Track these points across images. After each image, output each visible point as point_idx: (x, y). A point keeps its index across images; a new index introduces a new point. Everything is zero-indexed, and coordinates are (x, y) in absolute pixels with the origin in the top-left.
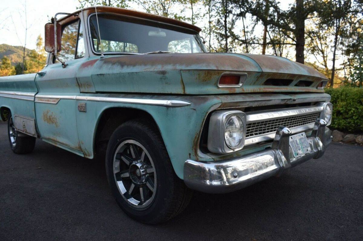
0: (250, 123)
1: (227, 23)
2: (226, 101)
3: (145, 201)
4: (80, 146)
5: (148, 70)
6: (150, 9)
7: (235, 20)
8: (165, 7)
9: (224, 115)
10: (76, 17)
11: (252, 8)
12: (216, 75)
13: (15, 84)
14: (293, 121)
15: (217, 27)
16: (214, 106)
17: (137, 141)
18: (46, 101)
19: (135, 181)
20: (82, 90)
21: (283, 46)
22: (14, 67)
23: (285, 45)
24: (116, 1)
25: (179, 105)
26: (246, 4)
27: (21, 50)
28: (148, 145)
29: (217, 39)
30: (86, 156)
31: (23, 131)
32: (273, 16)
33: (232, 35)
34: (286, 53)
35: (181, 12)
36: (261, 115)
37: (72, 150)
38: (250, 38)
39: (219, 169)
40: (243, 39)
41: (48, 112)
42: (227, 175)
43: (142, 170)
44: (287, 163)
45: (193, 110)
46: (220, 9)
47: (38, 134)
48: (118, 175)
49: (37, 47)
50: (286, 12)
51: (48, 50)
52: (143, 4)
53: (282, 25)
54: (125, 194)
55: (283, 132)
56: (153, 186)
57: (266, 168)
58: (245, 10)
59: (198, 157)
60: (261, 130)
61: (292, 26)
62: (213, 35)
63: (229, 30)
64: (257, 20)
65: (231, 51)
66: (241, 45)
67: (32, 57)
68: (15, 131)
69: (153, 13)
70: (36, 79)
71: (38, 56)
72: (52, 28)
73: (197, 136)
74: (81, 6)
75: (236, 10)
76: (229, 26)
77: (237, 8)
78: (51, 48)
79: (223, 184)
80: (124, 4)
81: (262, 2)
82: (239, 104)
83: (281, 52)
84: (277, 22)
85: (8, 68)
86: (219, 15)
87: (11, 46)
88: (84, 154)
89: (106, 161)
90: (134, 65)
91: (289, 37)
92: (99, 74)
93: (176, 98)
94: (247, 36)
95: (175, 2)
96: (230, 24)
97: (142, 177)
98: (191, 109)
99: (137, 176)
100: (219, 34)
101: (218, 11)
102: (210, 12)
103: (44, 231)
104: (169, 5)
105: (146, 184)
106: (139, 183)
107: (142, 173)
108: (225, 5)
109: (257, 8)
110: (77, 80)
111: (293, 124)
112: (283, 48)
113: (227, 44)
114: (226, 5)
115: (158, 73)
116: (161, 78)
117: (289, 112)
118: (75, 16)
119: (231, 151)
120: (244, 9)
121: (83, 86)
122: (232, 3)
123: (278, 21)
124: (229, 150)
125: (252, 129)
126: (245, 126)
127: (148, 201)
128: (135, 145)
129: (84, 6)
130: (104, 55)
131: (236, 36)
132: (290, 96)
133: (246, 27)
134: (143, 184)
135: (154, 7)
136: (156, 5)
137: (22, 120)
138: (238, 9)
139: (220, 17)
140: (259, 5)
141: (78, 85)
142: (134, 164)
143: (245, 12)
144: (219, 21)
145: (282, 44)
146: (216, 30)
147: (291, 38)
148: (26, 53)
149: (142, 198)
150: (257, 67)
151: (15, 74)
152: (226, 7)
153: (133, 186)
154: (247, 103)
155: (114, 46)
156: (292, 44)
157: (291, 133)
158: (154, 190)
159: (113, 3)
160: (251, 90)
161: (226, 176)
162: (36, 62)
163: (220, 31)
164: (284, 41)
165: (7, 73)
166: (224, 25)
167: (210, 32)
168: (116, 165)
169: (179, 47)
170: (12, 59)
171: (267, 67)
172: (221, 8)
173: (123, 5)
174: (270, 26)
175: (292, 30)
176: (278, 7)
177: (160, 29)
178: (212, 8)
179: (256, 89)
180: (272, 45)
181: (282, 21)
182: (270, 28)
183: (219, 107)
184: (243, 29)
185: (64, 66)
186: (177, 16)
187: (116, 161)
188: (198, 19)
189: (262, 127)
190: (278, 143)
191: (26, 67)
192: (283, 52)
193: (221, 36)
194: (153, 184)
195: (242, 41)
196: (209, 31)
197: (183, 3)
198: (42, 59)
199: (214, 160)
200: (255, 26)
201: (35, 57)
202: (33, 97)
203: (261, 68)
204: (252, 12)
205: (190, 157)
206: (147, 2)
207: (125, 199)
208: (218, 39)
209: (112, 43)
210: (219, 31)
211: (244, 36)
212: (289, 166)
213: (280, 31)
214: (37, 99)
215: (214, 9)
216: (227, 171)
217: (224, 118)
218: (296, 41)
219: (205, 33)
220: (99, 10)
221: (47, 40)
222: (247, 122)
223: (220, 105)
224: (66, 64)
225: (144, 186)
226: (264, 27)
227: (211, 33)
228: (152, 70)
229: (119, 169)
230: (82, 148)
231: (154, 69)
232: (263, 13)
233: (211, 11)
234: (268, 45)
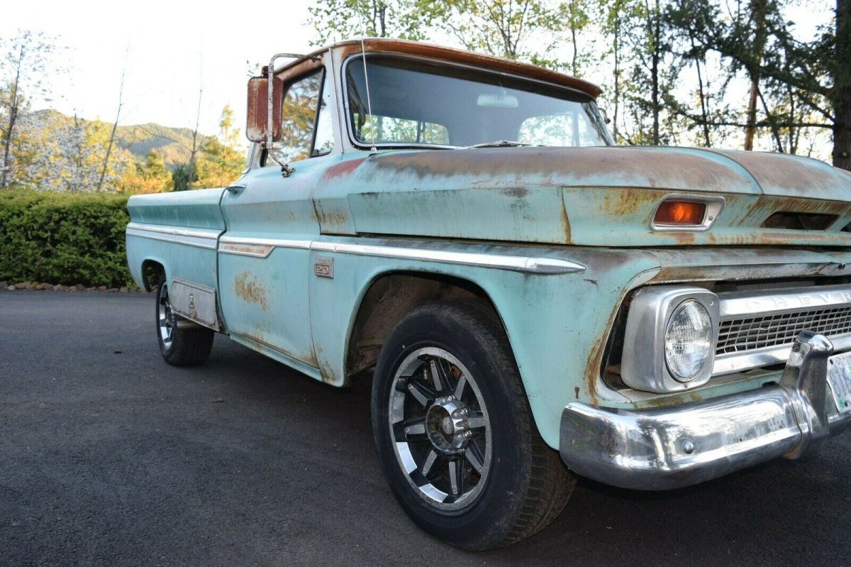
0: (727, 320)
1: (658, 75)
2: (670, 265)
3: (459, 495)
4: (314, 356)
5: (483, 185)
6: (475, 44)
7: (677, 69)
8: (511, 39)
9: (665, 298)
10: (316, 64)
11: (723, 39)
12: (647, 199)
13: (176, 211)
14: (834, 319)
15: (632, 84)
16: (643, 275)
17: (448, 351)
18: (243, 250)
19: (438, 445)
20: (326, 228)
21: (798, 131)
22: (170, 175)
23: (805, 128)
24: (399, 27)
25: (556, 271)
26: (707, 28)
27: (186, 135)
28: (474, 363)
29: (632, 114)
30: (326, 380)
31: (189, 316)
32: (775, 58)
33: (670, 105)
34: (808, 149)
35: (548, 50)
36: (756, 303)
37: (295, 363)
38: (714, 111)
39: (647, 428)
40: (696, 114)
41: (246, 276)
42: (666, 444)
43: (455, 421)
44: (818, 423)
45: (590, 283)
46: (642, 42)
47: (222, 322)
48: (399, 427)
49: (222, 129)
50: (809, 46)
51: (252, 137)
52: (458, 33)
53: (797, 78)
54: (413, 475)
55: (812, 346)
56: (482, 461)
57: (765, 433)
58: (704, 44)
59: (597, 398)
60: (754, 340)
61: (824, 80)
62: (623, 104)
63: (662, 92)
64: (735, 67)
65: (666, 141)
66: (691, 127)
67: (209, 152)
68: (170, 315)
69: (480, 51)
70: (222, 201)
71: (223, 150)
72: (264, 88)
73: (598, 347)
74: (320, 39)
75: (681, 43)
76: (662, 81)
77: (686, 37)
78: (260, 132)
79: (655, 465)
80: (416, 34)
81: (749, 21)
82: (701, 273)
83: (794, 145)
84: (786, 72)
85: (159, 176)
86: (639, 56)
87: (166, 128)
88: (323, 374)
89: (374, 392)
90: (450, 173)
91: (815, 107)
92: (365, 192)
93: (549, 252)
94: (708, 105)
95: (533, 27)
96: (666, 77)
97: (455, 438)
98: (585, 280)
99: (443, 433)
100: (638, 101)
101: (638, 47)
102: (616, 50)
103: (228, 545)
104: (519, 35)
105: (463, 454)
106: (447, 450)
107: (455, 427)
108: (654, 33)
109: (734, 38)
110: (315, 206)
111: (835, 327)
112: (798, 135)
113: (656, 125)
114: (658, 31)
115: (506, 193)
116: (513, 206)
117: (827, 297)
118: (314, 61)
119: (680, 387)
120: (702, 41)
121: (327, 219)
122: (673, 26)
123: (787, 68)
124: (674, 386)
125: (731, 336)
126: (717, 328)
127: (466, 495)
128: (444, 362)
129: (325, 38)
130: (378, 148)
131: (681, 105)
132: (831, 257)
133: (704, 84)
134: (457, 455)
135: (484, 38)
136: (488, 33)
137: (189, 290)
138: (687, 40)
139: (642, 61)
140: (740, 30)
141: (317, 215)
142: (439, 404)
143: (703, 47)
144: (638, 71)
145: (796, 125)
146: (629, 93)
147: (820, 110)
148: (198, 144)
149: (454, 486)
150: (749, 182)
151: (172, 189)
152: (657, 35)
153: (432, 456)
154: (723, 271)
155: (390, 128)
156: (823, 126)
157: (833, 349)
158: (484, 470)
159: (392, 32)
160: (732, 239)
161: (665, 449)
162: (219, 162)
163: (640, 93)
164: (801, 118)
165: (155, 186)
166: (652, 80)
167: (616, 97)
168: (396, 403)
169: (540, 133)
170: (166, 156)
171: (773, 182)
172: (644, 38)
173: (413, 36)
174: (767, 81)
175: (823, 91)
176: (788, 33)
177: (504, 90)
178: (623, 39)
179: (744, 237)
180: (770, 128)
181: (798, 70)
182: (767, 86)
183: (655, 278)
184: (699, 88)
185: (285, 172)
186: (539, 59)
187: (396, 395)
188: (587, 66)
189: (756, 333)
190: (798, 374)
191: (197, 174)
192: (798, 146)
193: (641, 107)
194: (482, 456)
195: (695, 118)
196: (614, 94)
197: (552, 29)
198: (231, 156)
199: (635, 406)
200: (728, 80)
201: (215, 152)
202: (216, 241)
203: (758, 184)
204: (721, 46)
205: (577, 397)
206: (469, 28)
207: (414, 486)
208: (634, 113)
209: (387, 123)
210: (637, 95)
211: (701, 106)
212: (825, 432)
213: (792, 94)
214: (224, 245)
215: (626, 43)
216: (667, 437)
217: (666, 304)
218: (834, 117)
219: (604, 100)
220: (369, 48)
221: (252, 114)
222: (722, 317)
223: (656, 272)
224: (290, 168)
225: (460, 458)
226: (751, 83)
227: (620, 99)
228: (492, 184)
229: (403, 415)
230: (318, 360)
231: (497, 184)
232: (749, 50)
233: (621, 45)
234: (759, 128)
